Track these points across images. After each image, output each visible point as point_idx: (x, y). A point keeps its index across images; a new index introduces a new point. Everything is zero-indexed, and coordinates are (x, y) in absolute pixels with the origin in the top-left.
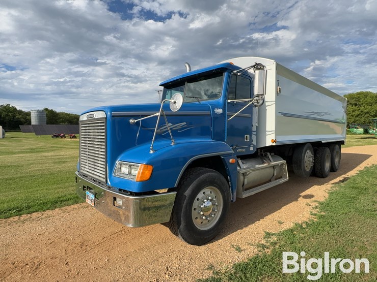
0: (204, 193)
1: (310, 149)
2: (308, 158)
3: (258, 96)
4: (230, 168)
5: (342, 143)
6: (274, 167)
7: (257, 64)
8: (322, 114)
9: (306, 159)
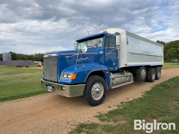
0: (96, 85)
1: (144, 69)
2: (143, 72)
3: (118, 46)
4: (106, 76)
5: (162, 66)
6: (127, 76)
7: (116, 33)
8: (150, 53)
9: (142, 73)
